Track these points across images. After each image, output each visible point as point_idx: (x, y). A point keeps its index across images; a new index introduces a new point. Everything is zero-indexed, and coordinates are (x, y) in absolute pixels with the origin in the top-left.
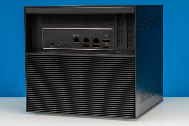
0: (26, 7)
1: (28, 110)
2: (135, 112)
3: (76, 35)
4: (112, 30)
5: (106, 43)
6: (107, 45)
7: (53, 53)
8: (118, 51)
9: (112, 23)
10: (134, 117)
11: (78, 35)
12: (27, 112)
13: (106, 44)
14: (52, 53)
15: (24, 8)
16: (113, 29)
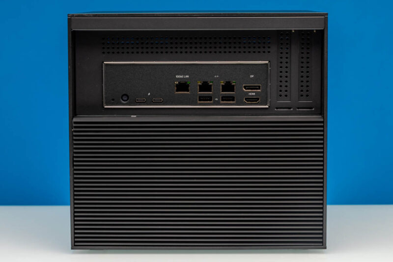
0: (73, 16)
1: (75, 245)
2: (324, 234)
3: (182, 77)
4: (266, 64)
5: (250, 92)
6: (253, 96)
7: (135, 116)
8: (277, 108)
9: (267, 50)
10: (321, 244)
11: (187, 76)
12: (72, 249)
13: (252, 94)
14: (132, 116)
15: (68, 19)
16: (267, 62)
